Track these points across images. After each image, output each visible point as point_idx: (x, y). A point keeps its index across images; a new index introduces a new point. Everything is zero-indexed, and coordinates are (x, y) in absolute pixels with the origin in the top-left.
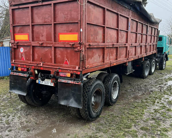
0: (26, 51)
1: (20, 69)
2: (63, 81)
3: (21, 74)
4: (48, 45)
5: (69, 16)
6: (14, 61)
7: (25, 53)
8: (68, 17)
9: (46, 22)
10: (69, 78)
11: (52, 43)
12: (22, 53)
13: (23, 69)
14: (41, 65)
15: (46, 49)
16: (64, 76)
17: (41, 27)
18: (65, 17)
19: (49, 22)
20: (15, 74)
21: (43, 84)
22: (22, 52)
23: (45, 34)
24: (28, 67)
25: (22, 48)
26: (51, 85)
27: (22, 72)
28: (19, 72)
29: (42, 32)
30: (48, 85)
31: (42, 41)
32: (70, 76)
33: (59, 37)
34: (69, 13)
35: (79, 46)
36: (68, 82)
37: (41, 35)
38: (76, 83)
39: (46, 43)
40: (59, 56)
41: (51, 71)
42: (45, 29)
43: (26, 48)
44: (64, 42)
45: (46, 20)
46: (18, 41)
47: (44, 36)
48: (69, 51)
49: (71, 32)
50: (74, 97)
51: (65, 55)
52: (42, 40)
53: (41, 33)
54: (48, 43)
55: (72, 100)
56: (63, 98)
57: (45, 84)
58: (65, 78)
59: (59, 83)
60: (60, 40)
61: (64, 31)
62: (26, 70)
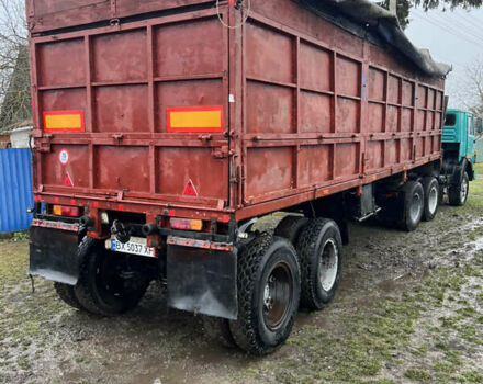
0: (75, 158)
1: (58, 211)
2: (182, 242)
3: (62, 226)
4: (139, 143)
5: (196, 59)
6: (41, 187)
7: (73, 164)
8: (192, 62)
9: (131, 78)
10: (198, 235)
11: (148, 137)
12: (64, 166)
13: (68, 209)
14: (119, 198)
15: (133, 154)
16: (183, 227)
17: (119, 93)
18: (185, 64)
19: (139, 78)
20: (45, 224)
21: (123, 251)
22: (64, 162)
23: (128, 110)
24: (81, 205)
25: (64, 152)
26: (146, 254)
27: (66, 218)
28: (56, 219)
29: (120, 105)
30: (138, 253)
31: (122, 130)
32: (199, 228)
33: (168, 118)
34: (196, 53)
35: (224, 144)
36: (196, 245)
37: (116, 114)
38: (219, 248)
39: (133, 136)
40: (167, 172)
41: (148, 213)
42: (129, 98)
43: (75, 150)
44: (184, 132)
45: (132, 73)
46: (54, 133)
47: (126, 117)
48: (197, 158)
49: (203, 104)
50: (213, 287)
51: (187, 170)
52: (119, 128)
53: (118, 109)
54: (139, 137)
55: (207, 295)
56: (181, 291)
57: (131, 252)
58: (186, 232)
59: (168, 248)
60: (173, 125)
61: (183, 101)
62: (75, 212)
